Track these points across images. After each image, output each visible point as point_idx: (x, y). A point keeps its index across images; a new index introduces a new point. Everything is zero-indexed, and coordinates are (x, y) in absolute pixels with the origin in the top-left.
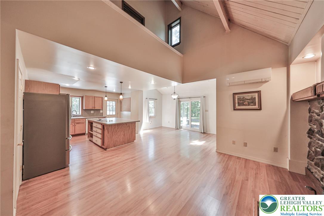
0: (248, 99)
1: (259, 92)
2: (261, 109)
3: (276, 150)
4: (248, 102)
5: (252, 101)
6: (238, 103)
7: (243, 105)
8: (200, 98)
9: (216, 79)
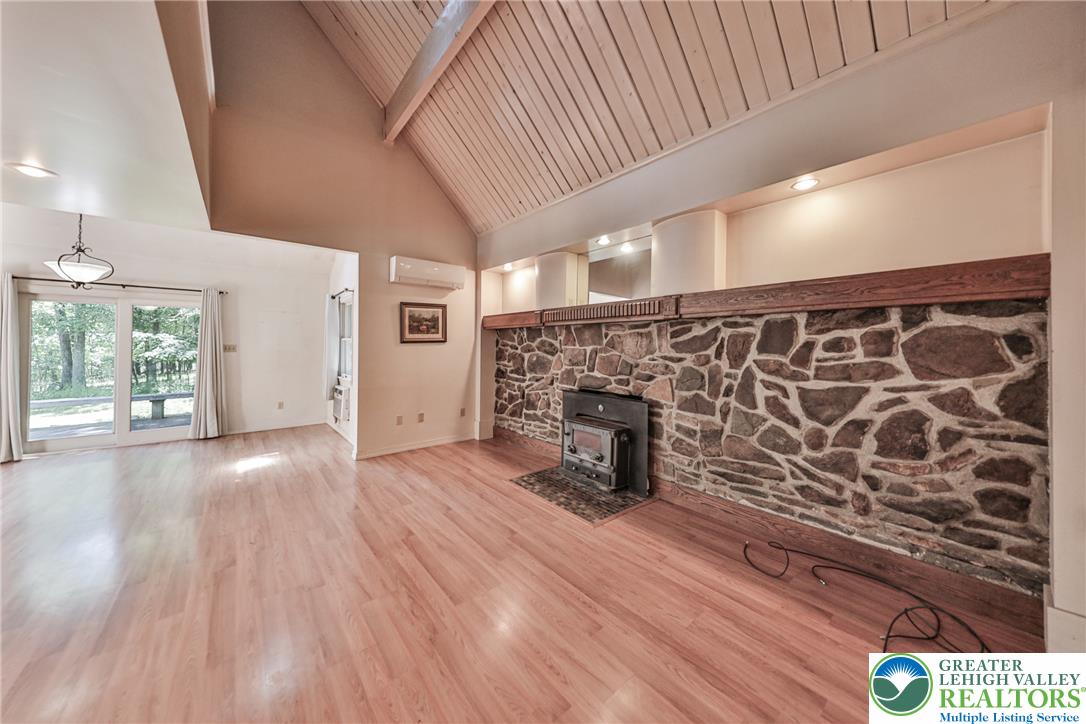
0: (426, 320)
1: (444, 307)
2: (445, 341)
3: (463, 413)
4: (427, 325)
5: (432, 325)
6: (410, 326)
7: (420, 331)
8: (200, 297)
9: (357, 255)
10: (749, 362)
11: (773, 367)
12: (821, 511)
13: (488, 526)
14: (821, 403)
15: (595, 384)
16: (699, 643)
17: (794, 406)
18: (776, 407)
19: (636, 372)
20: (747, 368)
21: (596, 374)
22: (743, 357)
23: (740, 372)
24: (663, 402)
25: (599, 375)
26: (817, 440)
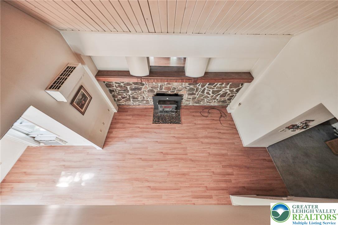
1: (82, 87)
2: (91, 98)
9: (31, 106)
10: (206, 87)
11: (210, 87)
12: (209, 103)
13: (169, 139)
14: (215, 92)
15: (162, 93)
16: (210, 135)
17: (211, 93)
18: (208, 93)
19: (176, 89)
20: (205, 88)
21: (163, 90)
22: (204, 86)
23: (203, 89)
24: (184, 94)
25: (165, 91)
26: (212, 96)
